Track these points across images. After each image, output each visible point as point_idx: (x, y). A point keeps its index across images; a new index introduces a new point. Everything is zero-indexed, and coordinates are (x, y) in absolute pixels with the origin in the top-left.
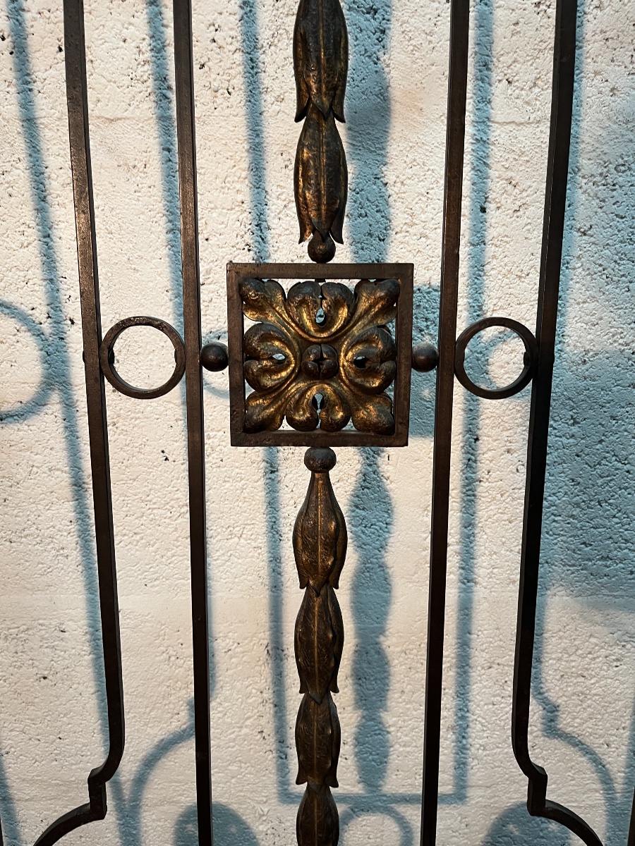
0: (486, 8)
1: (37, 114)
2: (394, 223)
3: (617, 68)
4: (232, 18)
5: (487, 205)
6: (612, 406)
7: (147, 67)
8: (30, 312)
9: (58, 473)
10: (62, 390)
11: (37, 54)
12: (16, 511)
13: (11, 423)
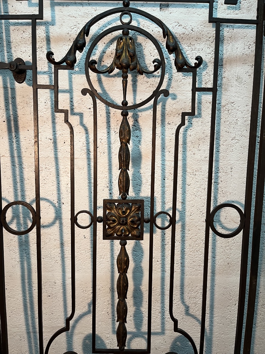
0: (163, 136)
1: (58, 157)
2: (143, 182)
3: (195, 149)
4: (105, 138)
5: (165, 178)
6: (199, 226)
7: (85, 147)
8: (53, 201)
9: (57, 241)
10: (59, 220)
11: (59, 144)
12: (45, 251)
13: (46, 228)
